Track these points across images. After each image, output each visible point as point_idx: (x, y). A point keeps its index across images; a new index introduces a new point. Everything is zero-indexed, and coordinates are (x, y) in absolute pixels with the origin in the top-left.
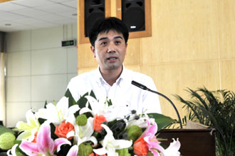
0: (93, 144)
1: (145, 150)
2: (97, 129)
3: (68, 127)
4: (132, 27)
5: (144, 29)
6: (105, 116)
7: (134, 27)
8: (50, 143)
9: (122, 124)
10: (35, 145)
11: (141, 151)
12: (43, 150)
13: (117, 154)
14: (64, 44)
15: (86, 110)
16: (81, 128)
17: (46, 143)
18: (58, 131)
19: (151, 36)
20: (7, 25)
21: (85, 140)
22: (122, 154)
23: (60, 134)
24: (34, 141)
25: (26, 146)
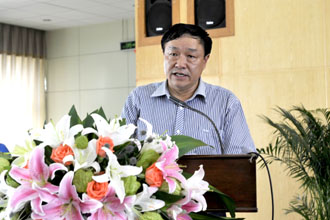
0: (94, 170)
1: (158, 178)
2: (101, 154)
3: (66, 149)
4: (208, 23)
5: (224, 26)
6: (112, 138)
7: (212, 23)
8: (44, 169)
9: (133, 148)
10: (27, 172)
11: (153, 179)
12: (37, 177)
13: (122, 182)
14: (124, 46)
15: (90, 130)
16: (82, 152)
17: (41, 170)
18: (54, 155)
19: (234, 35)
20: (45, 20)
21: (85, 165)
22: (128, 181)
23: (56, 158)
24: (26, 167)
25: (16, 172)
